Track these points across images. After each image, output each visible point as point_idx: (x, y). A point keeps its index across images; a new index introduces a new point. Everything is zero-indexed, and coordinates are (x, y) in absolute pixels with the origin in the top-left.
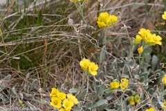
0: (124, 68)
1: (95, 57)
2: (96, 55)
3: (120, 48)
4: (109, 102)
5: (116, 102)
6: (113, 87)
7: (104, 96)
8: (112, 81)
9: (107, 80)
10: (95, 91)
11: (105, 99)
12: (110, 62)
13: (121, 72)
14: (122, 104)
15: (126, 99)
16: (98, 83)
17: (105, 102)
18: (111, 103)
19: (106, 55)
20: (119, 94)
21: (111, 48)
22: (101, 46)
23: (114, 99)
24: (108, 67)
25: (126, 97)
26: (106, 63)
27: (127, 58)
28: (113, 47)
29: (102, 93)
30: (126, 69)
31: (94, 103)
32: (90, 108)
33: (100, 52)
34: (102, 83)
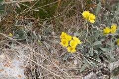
0: (113, 19)
1: (93, 11)
2: (94, 9)
3: (111, 4)
4: (103, 42)
5: (107, 43)
6: (106, 32)
7: (99, 38)
8: (105, 28)
9: (101, 27)
10: (93, 35)
11: (99, 40)
12: (103, 14)
13: (112, 22)
14: (112, 44)
15: (115, 41)
16: (95, 29)
17: (100, 43)
18: (104, 44)
19: (101, 9)
20: (110, 37)
21: (105, 5)
22: (97, 3)
23: (106, 41)
24: (102, 18)
25: (114, 39)
26: (101, 15)
27: (116, 12)
28: (106, 3)
29: (98, 36)
30: (115, 19)
31: (92, 44)
32: (88, 47)
33: (96, 7)
34: (98, 29)
